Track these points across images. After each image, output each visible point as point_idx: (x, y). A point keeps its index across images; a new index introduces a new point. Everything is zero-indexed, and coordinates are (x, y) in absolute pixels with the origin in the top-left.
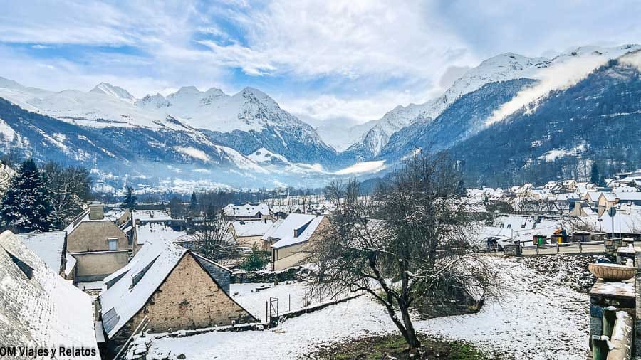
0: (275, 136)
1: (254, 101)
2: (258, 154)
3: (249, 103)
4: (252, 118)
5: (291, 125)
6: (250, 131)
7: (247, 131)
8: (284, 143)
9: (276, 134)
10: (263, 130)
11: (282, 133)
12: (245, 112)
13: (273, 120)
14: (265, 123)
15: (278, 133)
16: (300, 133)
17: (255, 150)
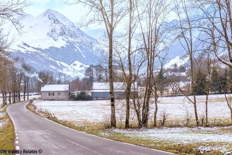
0: (76, 50)
1: (56, 22)
2: (75, 65)
3: (54, 24)
4: (57, 35)
5: (84, 40)
6: (61, 47)
7: (59, 47)
8: (83, 55)
9: (76, 48)
10: (67, 45)
11: (80, 47)
12: (52, 31)
13: (71, 36)
14: (67, 40)
15: (78, 48)
16: (92, 47)
17: (72, 62)
